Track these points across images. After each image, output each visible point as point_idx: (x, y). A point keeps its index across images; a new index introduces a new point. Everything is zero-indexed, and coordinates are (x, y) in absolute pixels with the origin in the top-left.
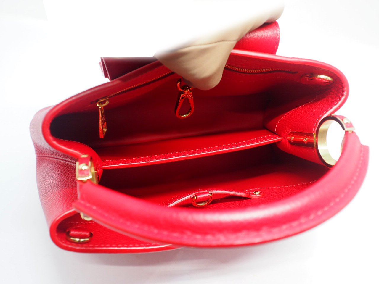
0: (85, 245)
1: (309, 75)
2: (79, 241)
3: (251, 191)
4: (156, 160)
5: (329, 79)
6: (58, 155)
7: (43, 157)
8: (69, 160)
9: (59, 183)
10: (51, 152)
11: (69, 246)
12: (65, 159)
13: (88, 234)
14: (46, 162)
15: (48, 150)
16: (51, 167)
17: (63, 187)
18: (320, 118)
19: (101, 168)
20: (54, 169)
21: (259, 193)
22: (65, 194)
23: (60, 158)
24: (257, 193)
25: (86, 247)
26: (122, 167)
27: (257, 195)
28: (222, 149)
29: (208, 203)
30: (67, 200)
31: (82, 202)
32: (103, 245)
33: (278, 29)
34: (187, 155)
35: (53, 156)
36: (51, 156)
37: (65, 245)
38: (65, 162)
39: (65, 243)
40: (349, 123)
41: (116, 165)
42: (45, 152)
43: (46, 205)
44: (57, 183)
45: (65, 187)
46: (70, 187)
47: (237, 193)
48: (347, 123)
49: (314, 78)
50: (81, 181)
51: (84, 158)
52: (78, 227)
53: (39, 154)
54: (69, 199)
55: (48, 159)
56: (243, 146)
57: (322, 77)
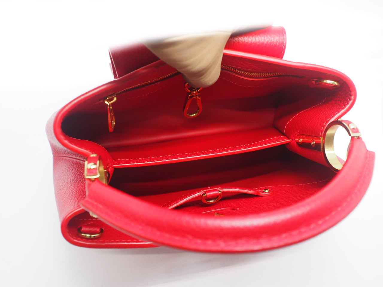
0: (96, 241)
1: (315, 80)
2: (90, 237)
3: (261, 189)
4: (166, 160)
5: (336, 83)
6: (72, 155)
7: (59, 156)
8: (83, 159)
9: (72, 181)
10: (66, 152)
11: (80, 242)
12: (79, 158)
13: (98, 230)
14: (62, 161)
15: (63, 150)
16: (66, 166)
17: (76, 186)
18: (327, 122)
19: (112, 167)
20: (69, 168)
21: (269, 191)
22: (77, 192)
23: (75, 157)
24: (267, 191)
25: (96, 242)
26: (133, 167)
27: (266, 193)
28: (231, 151)
29: (218, 200)
30: (78, 198)
31: (90, 200)
32: (113, 241)
33: (284, 35)
34: (196, 156)
35: (68, 156)
36: (66, 156)
37: (75, 241)
38: (79, 161)
39: (76, 239)
40: (355, 128)
41: (126, 164)
42: (60, 152)
43: (59, 202)
44: (71, 182)
45: (78, 185)
46: (82, 185)
47: (246, 191)
48: (354, 129)
49: (320, 83)
50: (90, 179)
51: (93, 157)
52: (90, 223)
53: (55, 154)
54: (80, 196)
55: (64, 159)
56: (252, 148)
57: (329, 82)
